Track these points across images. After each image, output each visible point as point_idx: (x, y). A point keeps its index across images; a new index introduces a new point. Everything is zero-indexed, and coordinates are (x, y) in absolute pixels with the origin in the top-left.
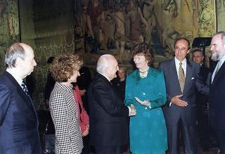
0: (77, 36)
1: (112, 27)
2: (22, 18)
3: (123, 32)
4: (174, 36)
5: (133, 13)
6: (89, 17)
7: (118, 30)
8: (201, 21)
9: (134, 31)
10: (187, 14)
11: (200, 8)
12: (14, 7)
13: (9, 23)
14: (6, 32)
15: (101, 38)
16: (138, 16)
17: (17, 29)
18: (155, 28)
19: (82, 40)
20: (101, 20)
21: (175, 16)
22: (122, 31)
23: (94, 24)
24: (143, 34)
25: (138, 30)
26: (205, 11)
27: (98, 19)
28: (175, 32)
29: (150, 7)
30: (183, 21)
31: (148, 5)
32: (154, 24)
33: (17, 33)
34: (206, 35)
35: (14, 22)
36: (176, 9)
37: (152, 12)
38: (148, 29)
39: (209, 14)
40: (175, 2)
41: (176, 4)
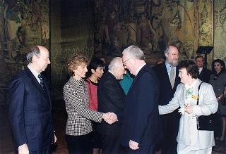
0: (96, 41)
2: (52, 25)
4: (178, 45)
5: (144, 24)
8: (200, 33)
9: (144, 39)
10: (189, 27)
11: (200, 22)
12: (46, 17)
13: (42, 29)
14: (40, 36)
16: (148, 27)
17: (48, 34)
18: (162, 37)
19: (101, 45)
20: (117, 29)
21: (179, 28)
22: (134, 38)
24: (151, 42)
25: (148, 38)
26: (204, 26)
27: (114, 28)
28: (179, 42)
29: (159, 21)
30: (185, 32)
31: (157, 18)
32: (161, 34)
33: (48, 37)
34: (204, 44)
35: (46, 28)
36: (180, 22)
37: (160, 24)
38: (156, 38)
39: (207, 27)
40: (179, 17)
41: (180, 19)
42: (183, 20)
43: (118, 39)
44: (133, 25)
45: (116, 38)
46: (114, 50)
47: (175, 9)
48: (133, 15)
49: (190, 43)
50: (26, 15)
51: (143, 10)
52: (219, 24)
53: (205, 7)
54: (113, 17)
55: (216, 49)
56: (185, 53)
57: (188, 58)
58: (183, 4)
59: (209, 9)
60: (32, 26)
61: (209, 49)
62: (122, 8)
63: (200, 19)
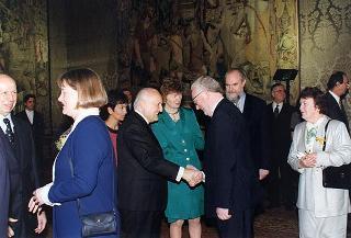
0: (122, 65)
1: (167, 55)
2: (51, 40)
3: (180, 61)
4: (246, 67)
5: (194, 37)
6: (137, 41)
7: (174, 58)
8: (280, 50)
10: (262, 40)
11: (279, 33)
12: (42, 27)
13: (35, 47)
14: (32, 59)
15: (153, 68)
17: (45, 55)
18: (222, 57)
19: (128, 70)
20: (152, 44)
21: (247, 42)
22: (179, 59)
23: (144, 49)
25: (200, 58)
26: (285, 38)
27: (149, 44)
28: (248, 63)
29: (216, 31)
30: (257, 49)
31: (214, 28)
33: (46, 60)
34: (287, 66)
35: (42, 45)
37: (219, 36)
38: (213, 58)
39: (290, 40)
40: (247, 25)
41: (249, 28)
42: (253, 30)
43: (155, 61)
44: (177, 39)
45: (152, 59)
46: (150, 77)
47: (241, 13)
48: (176, 23)
49: (264, 64)
50: (9, 24)
51: (192, 15)
52: (307, 35)
53: (285, 9)
54: (146, 26)
55: (303, 73)
56: (257, 80)
57: (262, 87)
58: (253, 5)
59: (292, 11)
60: (19, 41)
61: (293, 73)
62: (161, 12)
63: (278, 27)
